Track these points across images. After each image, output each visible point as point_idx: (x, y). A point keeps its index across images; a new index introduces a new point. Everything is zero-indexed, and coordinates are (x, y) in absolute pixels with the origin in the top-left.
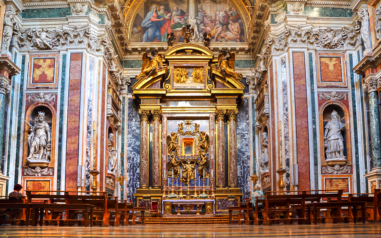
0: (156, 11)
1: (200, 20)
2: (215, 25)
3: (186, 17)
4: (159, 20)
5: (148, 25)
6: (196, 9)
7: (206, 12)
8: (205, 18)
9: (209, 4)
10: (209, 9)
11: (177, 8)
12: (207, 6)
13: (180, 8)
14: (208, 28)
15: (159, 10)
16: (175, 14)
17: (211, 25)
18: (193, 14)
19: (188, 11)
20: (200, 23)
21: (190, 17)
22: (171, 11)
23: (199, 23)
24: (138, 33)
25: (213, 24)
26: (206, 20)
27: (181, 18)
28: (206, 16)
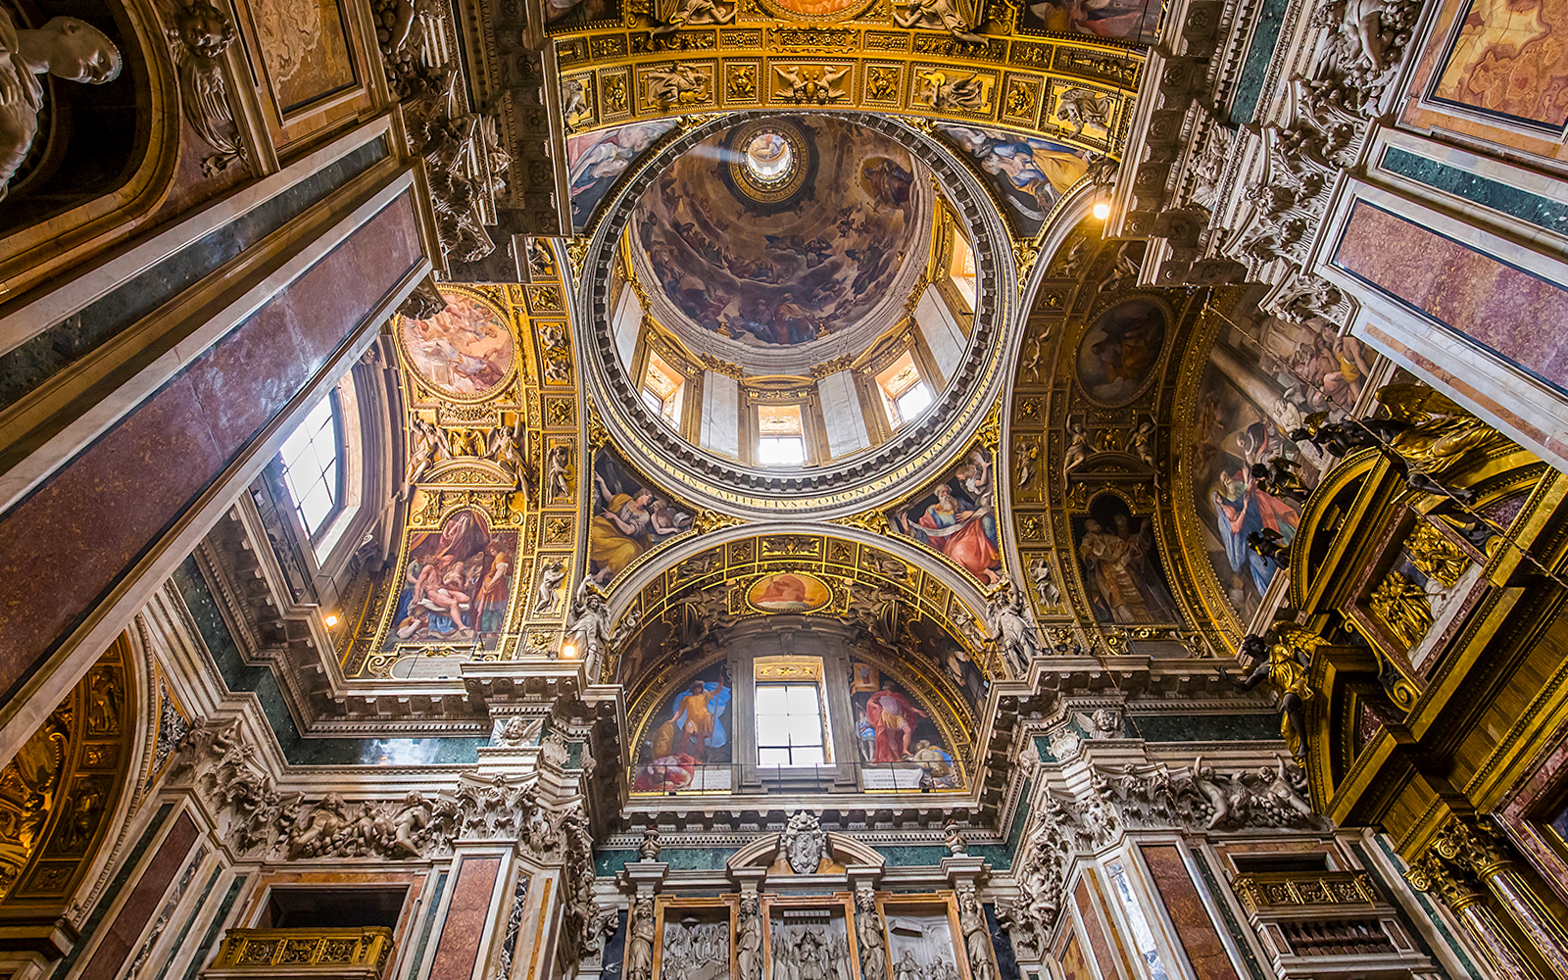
0: (1225, 502)
1: (1295, 390)
2: (1330, 349)
3: (1271, 431)
4: (1244, 511)
5: (1240, 551)
6: (1266, 383)
7: (1285, 355)
8: (1298, 370)
9: (1271, 330)
10: (1282, 338)
11: (1243, 437)
12: (1273, 342)
13: (1245, 429)
14: (1329, 378)
15: (1226, 490)
16: (1251, 454)
17: (1324, 363)
18: (1273, 399)
19: (1261, 410)
20: (1304, 396)
21: (1275, 417)
22: (1241, 461)
23: (1302, 400)
24: (1245, 595)
25: (1326, 352)
26: (1303, 371)
27: (1267, 445)
28: (1293, 362)
